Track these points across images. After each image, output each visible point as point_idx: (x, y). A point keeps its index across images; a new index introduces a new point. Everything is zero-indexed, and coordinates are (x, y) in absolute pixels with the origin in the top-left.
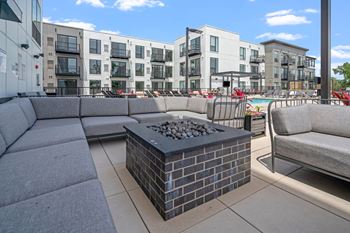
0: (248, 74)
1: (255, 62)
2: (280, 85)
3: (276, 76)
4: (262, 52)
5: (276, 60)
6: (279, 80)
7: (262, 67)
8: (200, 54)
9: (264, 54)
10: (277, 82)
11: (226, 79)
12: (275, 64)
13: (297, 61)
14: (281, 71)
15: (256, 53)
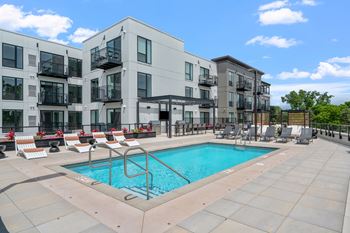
0: (196, 101)
1: (205, 85)
2: (236, 116)
3: (231, 104)
4: (214, 72)
5: (231, 84)
6: (234, 109)
7: (214, 92)
8: (121, 65)
9: (216, 74)
10: (232, 113)
11: (163, 107)
12: (229, 88)
13: (253, 86)
14: (236, 98)
15: (206, 72)
